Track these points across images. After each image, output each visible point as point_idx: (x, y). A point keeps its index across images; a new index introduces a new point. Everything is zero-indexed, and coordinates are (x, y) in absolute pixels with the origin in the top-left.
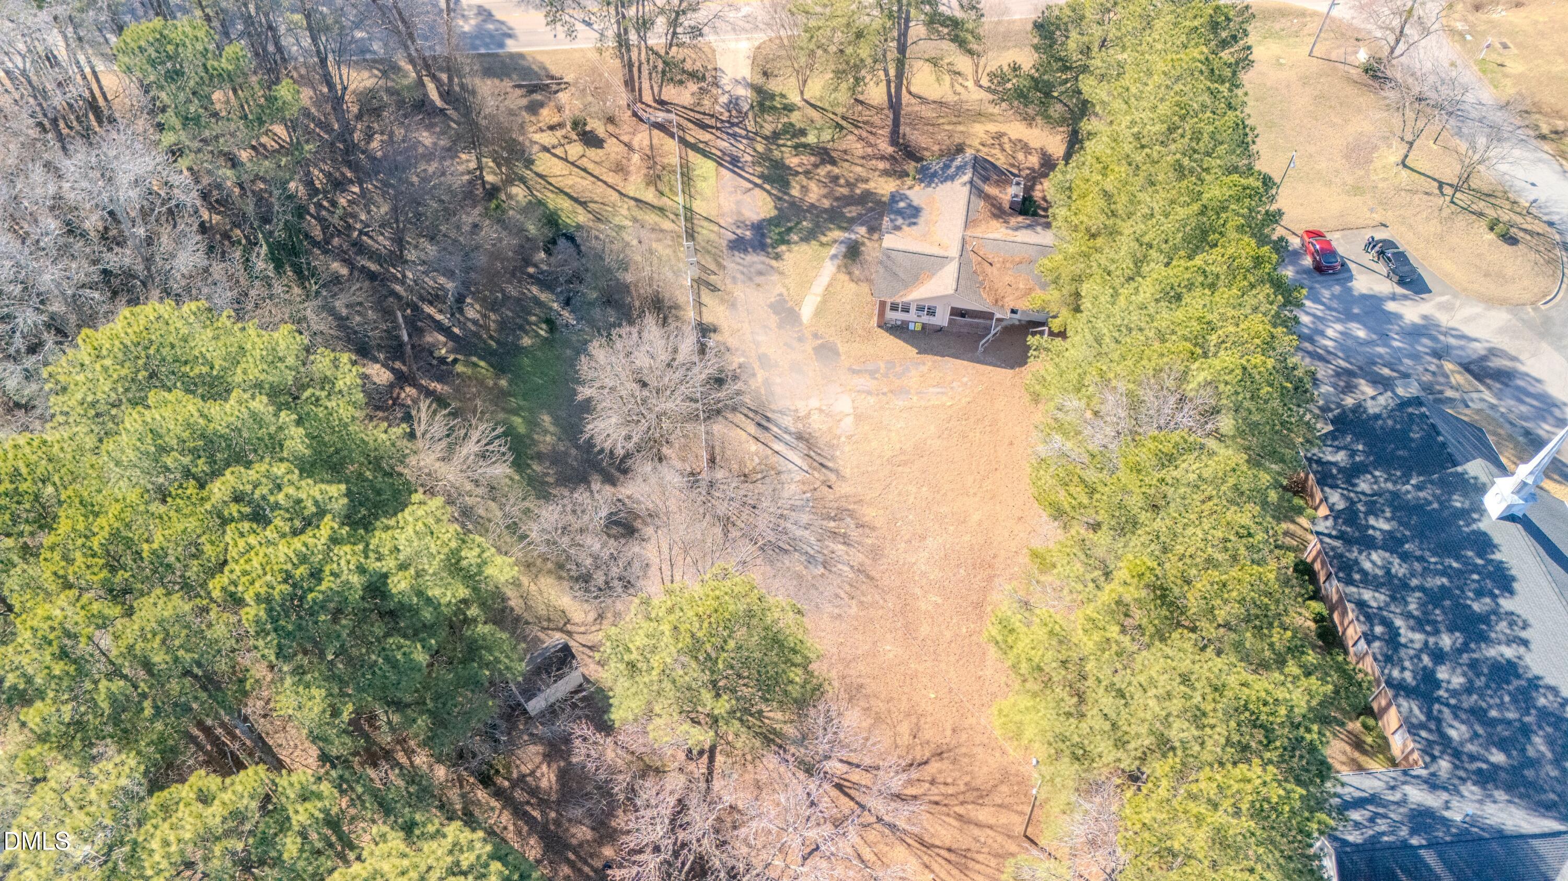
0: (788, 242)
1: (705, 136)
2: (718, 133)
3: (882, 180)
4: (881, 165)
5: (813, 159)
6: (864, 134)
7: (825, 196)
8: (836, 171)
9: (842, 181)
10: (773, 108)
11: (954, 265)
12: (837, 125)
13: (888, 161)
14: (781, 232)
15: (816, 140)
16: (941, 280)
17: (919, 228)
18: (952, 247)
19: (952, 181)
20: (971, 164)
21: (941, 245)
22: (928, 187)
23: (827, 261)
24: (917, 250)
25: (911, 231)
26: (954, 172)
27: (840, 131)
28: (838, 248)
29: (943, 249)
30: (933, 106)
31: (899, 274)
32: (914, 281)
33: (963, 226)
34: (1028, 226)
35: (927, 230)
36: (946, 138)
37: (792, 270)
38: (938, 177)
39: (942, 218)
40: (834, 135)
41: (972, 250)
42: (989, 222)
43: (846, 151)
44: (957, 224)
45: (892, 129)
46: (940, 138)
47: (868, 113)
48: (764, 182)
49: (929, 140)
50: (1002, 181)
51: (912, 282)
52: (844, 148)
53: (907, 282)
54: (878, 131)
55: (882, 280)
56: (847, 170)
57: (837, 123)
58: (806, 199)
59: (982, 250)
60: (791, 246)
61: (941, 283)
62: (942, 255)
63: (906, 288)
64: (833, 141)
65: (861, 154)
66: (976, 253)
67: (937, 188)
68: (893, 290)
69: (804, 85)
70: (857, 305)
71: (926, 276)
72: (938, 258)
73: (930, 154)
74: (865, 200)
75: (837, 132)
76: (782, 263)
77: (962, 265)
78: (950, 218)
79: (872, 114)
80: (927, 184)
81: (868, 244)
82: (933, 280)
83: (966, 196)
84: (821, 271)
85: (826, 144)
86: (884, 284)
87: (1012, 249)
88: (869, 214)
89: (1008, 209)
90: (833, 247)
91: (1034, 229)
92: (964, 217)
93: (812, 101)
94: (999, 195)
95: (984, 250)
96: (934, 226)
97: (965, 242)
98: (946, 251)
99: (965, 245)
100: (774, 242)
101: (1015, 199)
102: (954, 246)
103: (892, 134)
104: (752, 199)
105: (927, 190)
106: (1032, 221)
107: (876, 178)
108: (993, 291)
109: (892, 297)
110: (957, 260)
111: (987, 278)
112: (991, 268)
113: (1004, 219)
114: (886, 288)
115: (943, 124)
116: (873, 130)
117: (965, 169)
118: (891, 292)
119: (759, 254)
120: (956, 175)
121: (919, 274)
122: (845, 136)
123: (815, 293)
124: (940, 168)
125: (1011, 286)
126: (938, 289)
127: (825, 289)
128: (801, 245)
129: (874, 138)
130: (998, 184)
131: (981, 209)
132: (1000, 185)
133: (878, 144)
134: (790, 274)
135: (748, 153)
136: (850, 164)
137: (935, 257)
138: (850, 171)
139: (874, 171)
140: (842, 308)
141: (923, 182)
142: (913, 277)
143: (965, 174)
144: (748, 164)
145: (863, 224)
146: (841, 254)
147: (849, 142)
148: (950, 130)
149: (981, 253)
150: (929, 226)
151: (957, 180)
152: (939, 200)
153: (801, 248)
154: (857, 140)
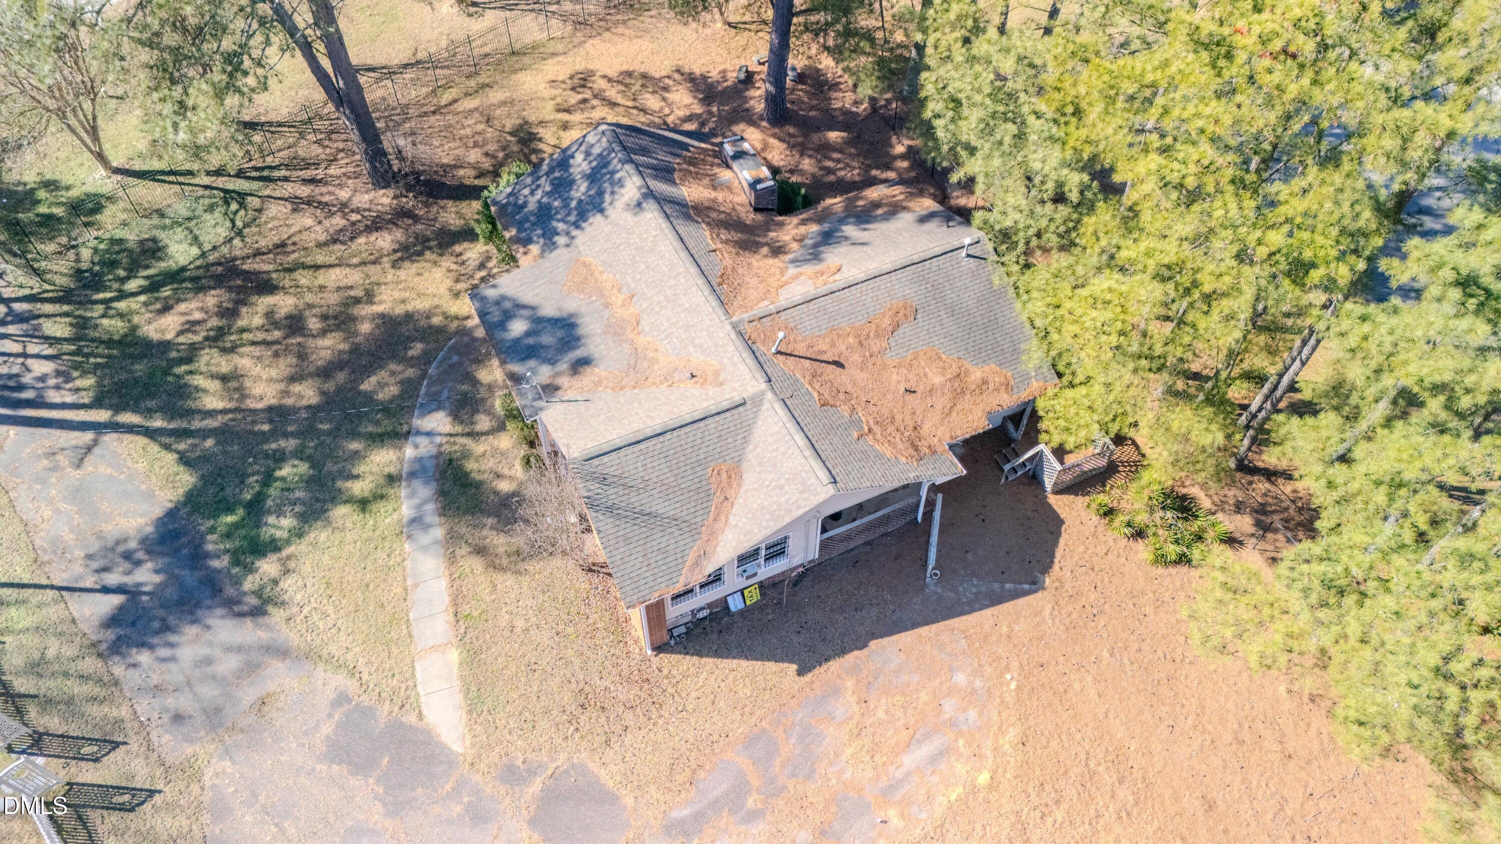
0: (274, 546)
3: (408, 271)
4: (385, 241)
5: (211, 299)
6: (304, 191)
7: (293, 379)
8: (284, 303)
9: (314, 322)
10: (48, 221)
11: (772, 412)
12: (228, 196)
13: (396, 225)
14: (236, 526)
15: (195, 251)
16: (769, 469)
17: (602, 367)
18: (731, 369)
19: (602, 211)
20: (620, 155)
21: (705, 381)
22: (551, 251)
23: (407, 546)
24: (659, 421)
25: (589, 375)
26: (589, 189)
27: (242, 205)
28: (411, 496)
29: (716, 389)
30: (409, 75)
31: (654, 509)
32: (704, 505)
33: (715, 303)
34: (828, 238)
35: (632, 361)
36: (480, 127)
37: (330, 609)
38: (559, 216)
39: (645, 306)
40: (233, 221)
41: (779, 352)
42: (750, 265)
43: (283, 245)
44: (698, 305)
45: (366, 153)
46: (468, 131)
47: (279, 143)
48: (118, 409)
49: (452, 145)
50: (692, 162)
51: (701, 512)
52: (276, 240)
53: (688, 518)
54: (332, 171)
55: (622, 550)
56: (309, 289)
57: (226, 191)
58: (251, 404)
59: (795, 341)
60: (285, 552)
61: (779, 479)
62: (726, 405)
63: (697, 537)
64: (240, 233)
65: (323, 238)
66: (791, 355)
67: (577, 241)
68: (668, 560)
69: (96, 138)
70: (565, 617)
71: (724, 476)
72: (723, 416)
73: (473, 173)
74: (396, 344)
75: (237, 211)
76: (288, 613)
77: (788, 403)
78: (666, 296)
79: (291, 140)
80: (545, 245)
81: (479, 448)
82: (750, 479)
83: (667, 231)
84: (409, 582)
85: (225, 250)
86: (632, 557)
87: (849, 308)
88: (431, 371)
89: (759, 217)
90: (398, 498)
91: (846, 238)
92: (701, 281)
93: (138, 166)
94: (714, 195)
95: (799, 338)
96: (642, 340)
97: (750, 342)
98: (722, 384)
99: (754, 348)
100: (236, 562)
101: (759, 187)
102: (734, 365)
103: (371, 163)
104: (109, 471)
105: (553, 255)
106: (820, 220)
107: (390, 277)
108: (889, 426)
109: (675, 580)
110: (770, 395)
111: (853, 402)
112: (846, 371)
113: (766, 244)
114: (646, 563)
115: (455, 101)
116: (319, 173)
117: (613, 173)
118: (663, 568)
119: (210, 621)
120: (601, 193)
121: (704, 483)
122: (259, 211)
123: (431, 644)
124: (547, 193)
125: (914, 392)
126: (783, 500)
127: (451, 617)
128: (312, 535)
129: (331, 188)
130: (691, 172)
131: (719, 250)
132: (697, 173)
133: (350, 199)
134: (330, 622)
135: (37, 356)
136: (309, 273)
137: (713, 416)
138: (322, 288)
139: (374, 262)
140: (530, 648)
141: (527, 242)
142: (696, 497)
143: (620, 183)
144: (52, 382)
145: (434, 403)
146: (430, 507)
147: (276, 223)
148: (476, 109)
149: (801, 349)
150: (627, 349)
151: (611, 204)
152: (601, 273)
153: (314, 545)
154: (295, 210)
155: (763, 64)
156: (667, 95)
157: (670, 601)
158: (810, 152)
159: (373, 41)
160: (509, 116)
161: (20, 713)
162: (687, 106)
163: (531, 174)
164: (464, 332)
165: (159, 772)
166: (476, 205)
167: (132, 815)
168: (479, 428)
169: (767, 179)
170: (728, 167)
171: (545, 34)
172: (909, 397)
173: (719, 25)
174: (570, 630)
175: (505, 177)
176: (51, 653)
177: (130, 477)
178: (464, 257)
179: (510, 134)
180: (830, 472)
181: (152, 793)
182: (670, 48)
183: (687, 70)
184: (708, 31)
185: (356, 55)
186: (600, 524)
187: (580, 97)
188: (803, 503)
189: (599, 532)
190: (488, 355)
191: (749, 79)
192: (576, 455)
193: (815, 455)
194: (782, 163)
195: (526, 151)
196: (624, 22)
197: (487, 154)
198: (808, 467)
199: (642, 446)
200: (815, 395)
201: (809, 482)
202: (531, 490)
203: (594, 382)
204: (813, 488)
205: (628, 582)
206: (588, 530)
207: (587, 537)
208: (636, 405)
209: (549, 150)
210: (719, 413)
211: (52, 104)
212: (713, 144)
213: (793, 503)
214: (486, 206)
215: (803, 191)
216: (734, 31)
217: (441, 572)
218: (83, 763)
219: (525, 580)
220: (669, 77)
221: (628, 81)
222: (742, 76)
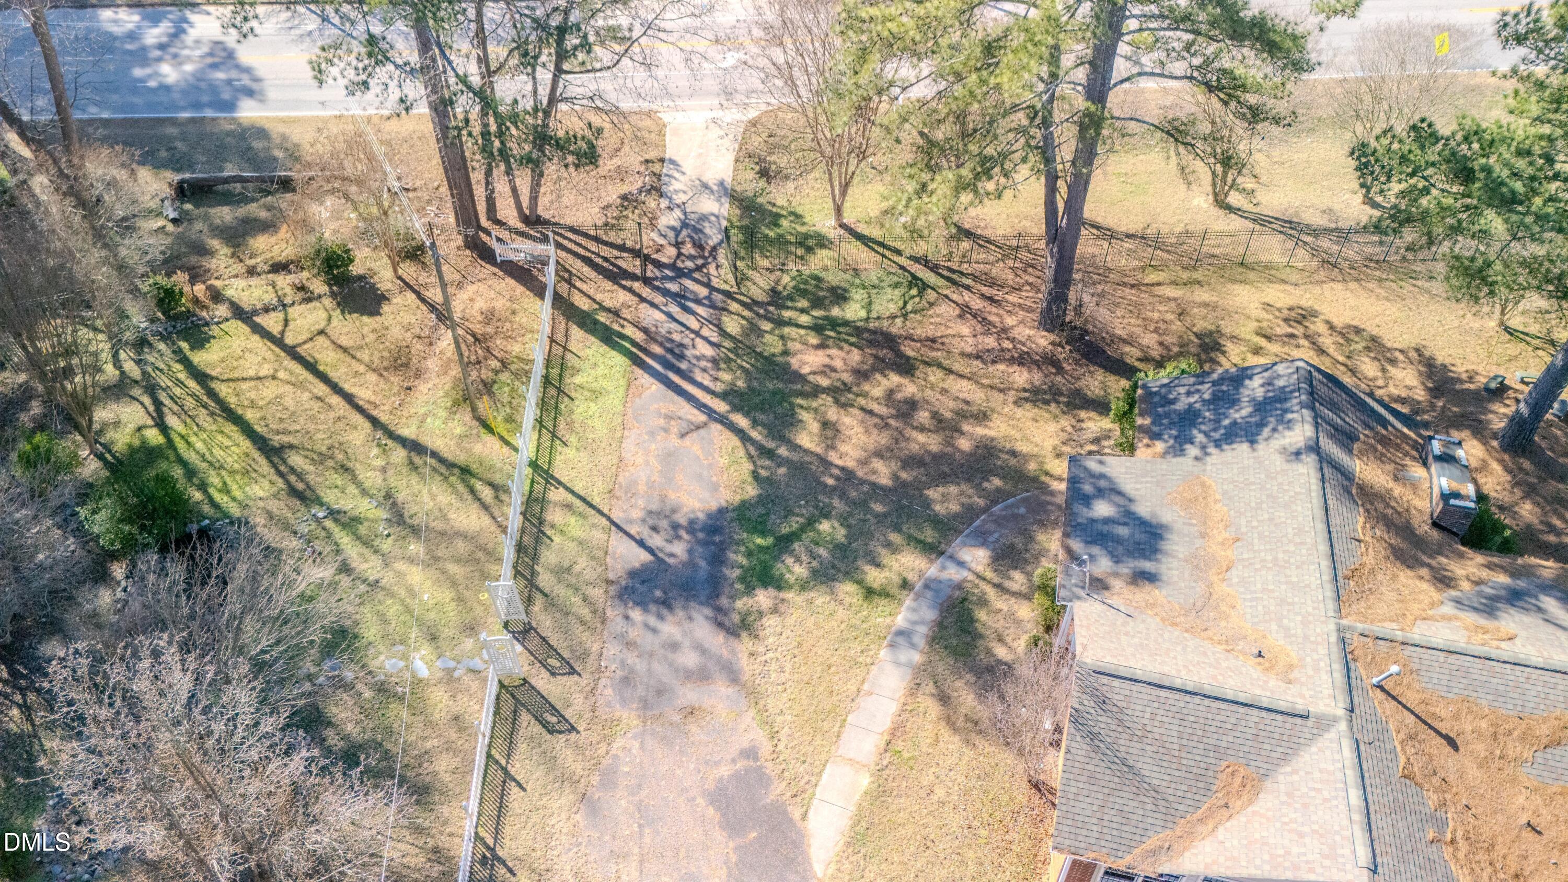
0: (779, 584)
1: (614, 296)
2: (646, 292)
3: (1027, 413)
4: (1021, 377)
5: (856, 356)
6: (977, 304)
7: (878, 454)
8: (909, 389)
9: (923, 416)
10: (775, 242)
11: (1335, 745)
12: (915, 280)
13: (1039, 367)
14: (761, 548)
15: (863, 314)
16: (1297, 806)
17: (1164, 592)
18: (1311, 672)
19: (1252, 442)
20: (1303, 397)
21: (1272, 667)
22: (1175, 456)
23: (883, 653)
24: (1195, 679)
25: (1145, 594)
26: (1250, 416)
27: (921, 294)
28: (914, 610)
29: (1280, 683)
30: (1128, 244)
31: (1139, 765)
32: (1197, 797)
33: (1329, 593)
34: (1514, 597)
35: (1199, 604)
36: (1169, 317)
37: (788, 667)
38: (1203, 427)
39: (1245, 556)
40: (905, 303)
41: (1380, 687)
42: (1394, 577)
43: (933, 341)
44: (1308, 586)
45: (1050, 293)
46: (1156, 315)
47: (982, 256)
48: (735, 408)
49: (1133, 321)
50: (1384, 441)
51: (1190, 802)
52: (930, 334)
53: (1171, 798)
54: (1010, 298)
55: (1081, 785)
56: (932, 387)
57: (914, 277)
58: (833, 457)
59: (1409, 686)
60: (783, 595)
61: (1303, 824)
62: (1282, 706)
63: (1170, 825)
64: (905, 316)
65: (969, 350)
66: (1394, 698)
67: (1208, 459)
68: (1124, 828)
69: (844, 193)
70: (986, 816)
71: (1238, 780)
72: (1272, 716)
73: (1138, 354)
74: (977, 470)
75: (913, 297)
76: (754, 649)
77: (1362, 747)
78: (1275, 559)
79: (992, 258)
80: (1172, 447)
81: (999, 603)
82: (1266, 803)
83: (1314, 494)
84: (866, 687)
85: (886, 323)
86: (1088, 800)
87: (1502, 688)
88: (996, 509)
89: (1435, 534)
90: (900, 603)
91: (1540, 610)
92: (1325, 563)
93: (862, 229)
94: (1391, 484)
95: (1416, 685)
96: (1222, 589)
97: (1349, 657)
98: (1290, 682)
99: (1352, 665)
100: (742, 579)
101: (1452, 502)
102: (1317, 670)
103: (1049, 303)
104: (699, 453)
105: (1175, 460)
106: (1515, 573)
107: (1006, 409)
108: (1481, 852)
109: (1120, 854)
110: (1343, 726)
111: (1448, 796)
112: (1457, 756)
113: (1429, 566)
114: (1098, 815)
115: (1159, 284)
116: (999, 294)
117: (1286, 411)
118: (1115, 833)
119: (695, 615)
120: (1261, 425)
121: (1210, 773)
122: (931, 305)
123: (851, 756)
124: (1204, 401)
125: (1539, 833)
126: (1295, 850)
127: (882, 745)
128: (812, 594)
129: (1001, 312)
130: (1376, 450)
131: (1366, 543)
132: (1382, 455)
133: (1012, 327)
134: (783, 679)
135: (706, 339)
136: (940, 374)
137: (1261, 708)
138: (944, 391)
139: (1001, 391)
140: (937, 822)
141: (1156, 436)
142: (1192, 783)
143: (1289, 424)
144: (703, 364)
145: (981, 538)
146: (923, 630)
147: (938, 320)
148: (1175, 299)
149: (1411, 698)
150: (1201, 588)
151: (1266, 440)
152: (1216, 501)
153: (811, 602)
154: (960, 316)
155: (1527, 384)
156: (1389, 367)
157: (1102, 871)
158: (1540, 500)
159: (1112, 204)
160: (1204, 318)
161: (529, 601)
162: (1410, 388)
163: (1197, 376)
164: (1044, 489)
165: (588, 715)
166: (1125, 383)
167: (549, 737)
168: (1007, 584)
169: (1467, 498)
170: (1425, 464)
171: (1285, 260)
172: (1528, 835)
173: (1493, 324)
174: (983, 832)
175: (1169, 368)
176: (577, 568)
177: (710, 466)
178: (1084, 425)
179: (1196, 334)
180: (1374, 856)
181: (573, 729)
182: (1419, 325)
183: (1427, 353)
184: (1476, 325)
185: (1090, 211)
186: (1074, 744)
187: (1290, 330)
188: (1320, 870)
189: (1068, 752)
190: (1055, 523)
191: (1499, 391)
192: (1088, 661)
193: (1365, 825)
194: (1493, 494)
195: (1203, 356)
196: (1380, 280)
197: (1161, 344)
198: (1349, 833)
199: (1164, 693)
200: (1402, 760)
201: (1340, 851)
202: (1025, 671)
203: (1147, 602)
204: (1341, 860)
205: (1070, 822)
206: (1056, 744)
207: (1052, 751)
208: (1179, 648)
209: (1227, 365)
210: (1269, 710)
211: (828, 151)
212: (1420, 436)
213: (1307, 862)
214: (1135, 387)
215: (1508, 533)
216: (1508, 336)
217: (897, 696)
218: (543, 670)
219: (969, 753)
220: (1402, 351)
221: (1352, 336)
222: (1493, 385)
